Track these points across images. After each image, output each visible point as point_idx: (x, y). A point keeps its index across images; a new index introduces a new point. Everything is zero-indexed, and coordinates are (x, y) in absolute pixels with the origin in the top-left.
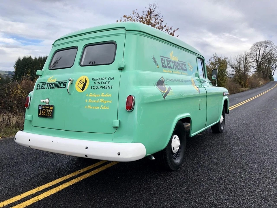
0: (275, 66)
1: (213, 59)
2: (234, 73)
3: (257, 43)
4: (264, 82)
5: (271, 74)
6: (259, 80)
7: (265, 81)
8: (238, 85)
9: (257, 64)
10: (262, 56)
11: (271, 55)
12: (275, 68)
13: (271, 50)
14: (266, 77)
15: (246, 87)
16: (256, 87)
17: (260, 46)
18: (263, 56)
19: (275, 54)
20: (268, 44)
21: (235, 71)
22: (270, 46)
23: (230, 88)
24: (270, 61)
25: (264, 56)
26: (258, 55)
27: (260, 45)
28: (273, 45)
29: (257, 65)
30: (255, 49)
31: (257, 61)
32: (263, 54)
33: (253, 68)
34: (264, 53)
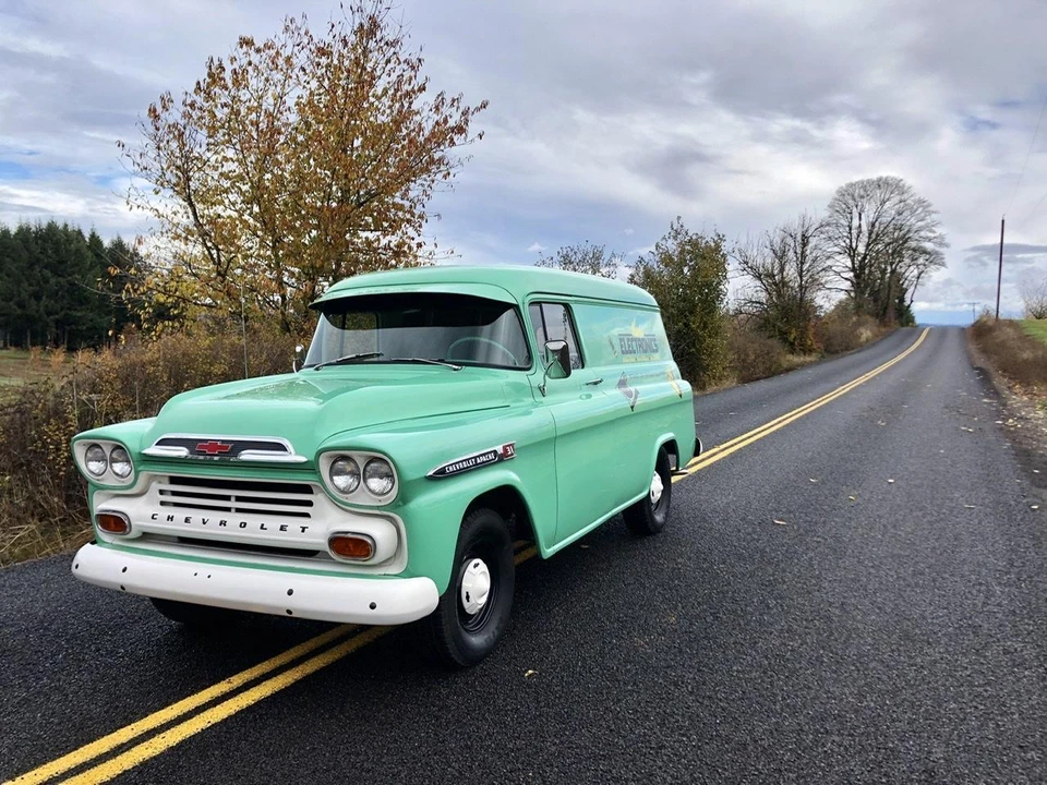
0: (916, 272)
1: (670, 241)
2: (763, 296)
3: (852, 185)
4: (875, 329)
5: (902, 300)
6: (859, 324)
7: (878, 326)
8: (775, 342)
9: (853, 263)
10: (870, 234)
11: (900, 230)
12: (918, 278)
13: (900, 214)
14: (884, 311)
15: (807, 351)
16: (847, 349)
17: (862, 197)
18: (874, 236)
19: (915, 228)
20: (890, 189)
21: (767, 290)
22: (896, 199)
23: (743, 356)
24: (897, 253)
25: (878, 235)
26: (854, 232)
27: (862, 193)
28: (905, 196)
29: (853, 270)
30: (844, 206)
31: (851, 251)
32: (873, 225)
33: (838, 278)
34: (877, 224)
